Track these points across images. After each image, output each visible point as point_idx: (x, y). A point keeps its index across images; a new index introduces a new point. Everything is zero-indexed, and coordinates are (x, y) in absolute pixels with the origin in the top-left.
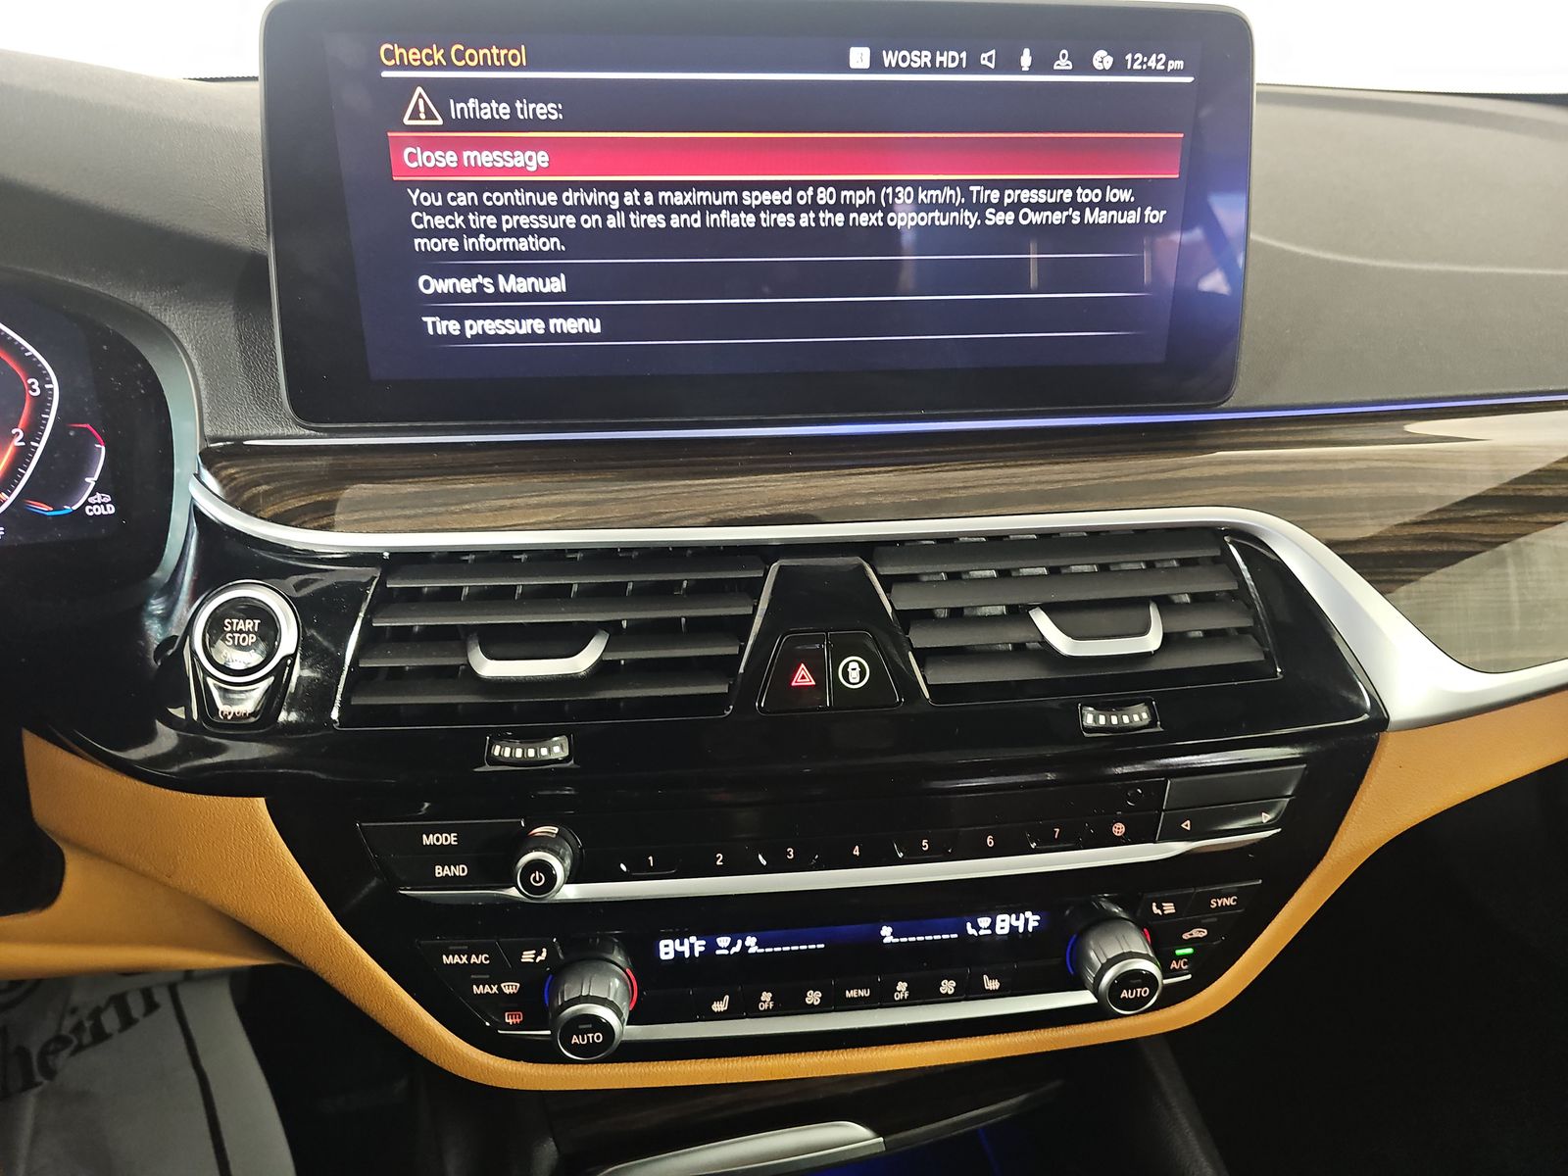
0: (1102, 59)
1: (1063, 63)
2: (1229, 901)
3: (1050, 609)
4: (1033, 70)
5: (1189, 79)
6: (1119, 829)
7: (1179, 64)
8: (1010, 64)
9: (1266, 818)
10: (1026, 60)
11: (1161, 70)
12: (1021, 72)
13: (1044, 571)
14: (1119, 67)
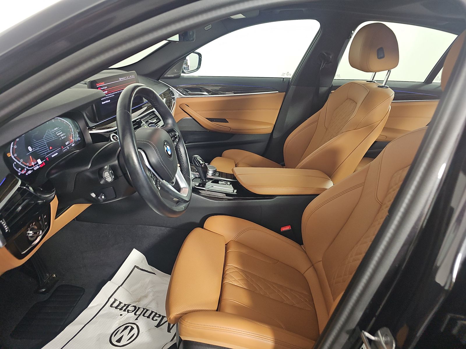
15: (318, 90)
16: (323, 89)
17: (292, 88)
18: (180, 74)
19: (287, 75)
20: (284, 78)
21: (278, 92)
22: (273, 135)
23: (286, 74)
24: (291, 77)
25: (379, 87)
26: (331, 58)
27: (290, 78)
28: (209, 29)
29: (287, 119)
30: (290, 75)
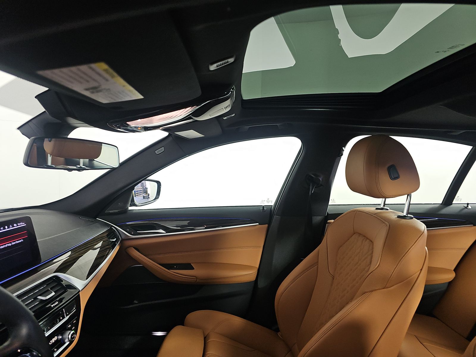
0: (15, 225)
1: (11, 226)
2: (75, 321)
3: (40, 295)
4: (8, 228)
5: (25, 225)
6: (61, 318)
7: (24, 223)
8: (5, 229)
9: (74, 308)
10: (6, 227)
11: (22, 225)
12: (6, 229)
13: (46, 286)
14: (17, 226)
15: (311, 220)
16: (317, 219)
17: (276, 218)
18: (128, 208)
19: (268, 202)
20: (263, 207)
21: (258, 224)
22: (257, 283)
23: (265, 202)
24: (272, 204)
25: (399, 217)
26: (321, 180)
27: (272, 206)
28: (161, 152)
29: (275, 262)
30: (272, 202)
